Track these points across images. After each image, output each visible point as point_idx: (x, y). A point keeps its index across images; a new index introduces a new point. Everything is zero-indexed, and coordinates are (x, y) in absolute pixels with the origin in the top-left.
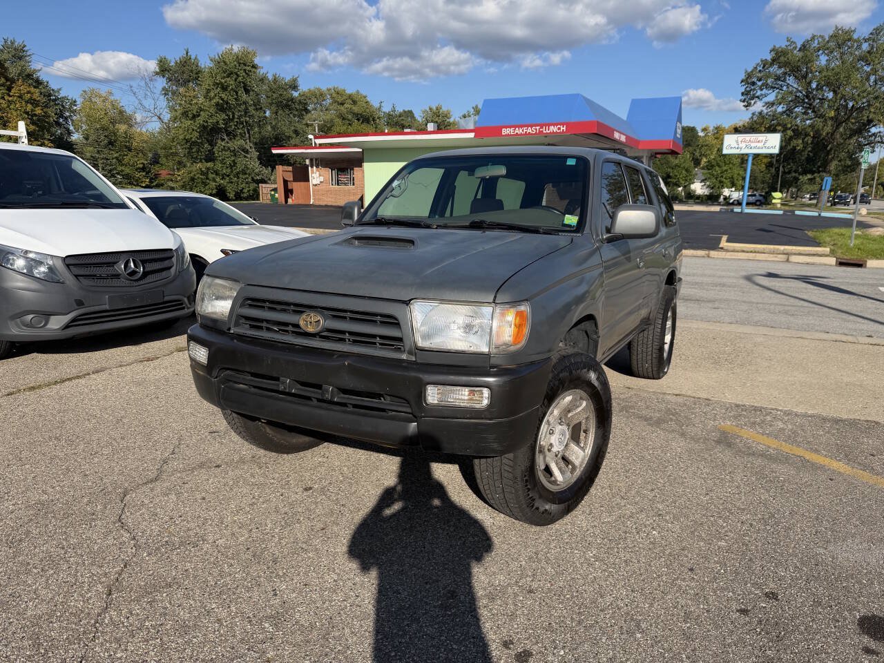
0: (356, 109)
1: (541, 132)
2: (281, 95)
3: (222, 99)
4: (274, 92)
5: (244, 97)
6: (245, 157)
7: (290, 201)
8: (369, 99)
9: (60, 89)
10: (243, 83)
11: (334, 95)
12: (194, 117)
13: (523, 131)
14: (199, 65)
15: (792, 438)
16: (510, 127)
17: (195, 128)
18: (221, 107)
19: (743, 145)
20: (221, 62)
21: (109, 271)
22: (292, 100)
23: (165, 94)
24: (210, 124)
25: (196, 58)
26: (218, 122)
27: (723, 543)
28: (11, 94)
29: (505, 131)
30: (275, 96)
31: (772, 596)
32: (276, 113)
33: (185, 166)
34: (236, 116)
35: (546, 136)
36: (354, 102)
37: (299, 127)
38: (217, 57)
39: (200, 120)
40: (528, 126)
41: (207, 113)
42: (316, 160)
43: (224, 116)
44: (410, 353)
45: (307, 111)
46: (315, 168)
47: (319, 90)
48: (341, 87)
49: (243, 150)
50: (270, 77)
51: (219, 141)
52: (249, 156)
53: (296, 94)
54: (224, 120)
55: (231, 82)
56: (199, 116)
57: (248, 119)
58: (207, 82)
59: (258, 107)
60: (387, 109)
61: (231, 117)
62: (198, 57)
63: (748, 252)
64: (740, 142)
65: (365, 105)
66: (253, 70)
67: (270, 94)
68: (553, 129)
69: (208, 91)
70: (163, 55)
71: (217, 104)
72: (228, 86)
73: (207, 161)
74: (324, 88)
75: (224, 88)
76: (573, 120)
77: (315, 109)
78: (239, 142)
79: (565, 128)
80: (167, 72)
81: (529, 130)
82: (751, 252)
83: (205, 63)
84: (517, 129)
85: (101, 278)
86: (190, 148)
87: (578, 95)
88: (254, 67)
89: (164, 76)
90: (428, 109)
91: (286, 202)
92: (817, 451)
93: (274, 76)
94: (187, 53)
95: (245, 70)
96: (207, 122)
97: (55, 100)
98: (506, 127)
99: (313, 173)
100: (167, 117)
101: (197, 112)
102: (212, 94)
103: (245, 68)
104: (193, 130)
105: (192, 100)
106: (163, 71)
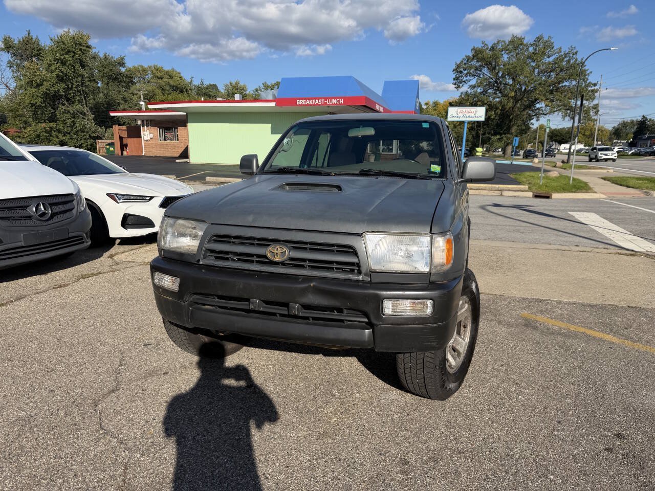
0: (172, 82)
1: (325, 104)
2: (111, 70)
3: (62, 72)
4: (105, 68)
5: (81, 70)
6: (83, 118)
7: (125, 153)
8: (182, 75)
10: (79, 59)
12: (38, 86)
13: (312, 102)
14: (40, 43)
15: (571, 320)
16: (303, 99)
17: (39, 95)
18: (61, 79)
19: (461, 115)
20: (60, 42)
21: (23, 213)
22: (121, 74)
23: (11, 67)
24: (51, 91)
25: (36, 38)
26: (58, 90)
27: (568, 401)
29: (299, 102)
30: (106, 70)
31: (620, 436)
32: (108, 84)
33: (30, 125)
34: (74, 86)
35: (329, 106)
36: (171, 77)
37: (127, 95)
38: (56, 38)
39: (43, 89)
40: (316, 99)
41: (49, 82)
42: (147, 121)
43: (63, 85)
44: (366, 275)
45: (133, 83)
46: (145, 127)
47: (142, 67)
48: (159, 65)
49: (81, 113)
50: (101, 55)
51: (60, 106)
52: (86, 118)
53: (123, 70)
54: (64, 89)
55: (69, 58)
56: (42, 85)
57: (84, 88)
58: (48, 58)
59: (92, 79)
60: (196, 82)
61: (70, 86)
62: (39, 38)
63: (474, 190)
64: (459, 113)
65: (179, 79)
66: (88, 49)
67: (101, 69)
68: (334, 101)
69: (50, 65)
70: (7, 35)
71: (58, 76)
72: (67, 61)
73: (50, 122)
74: (146, 66)
75: (63, 63)
76: (348, 95)
77: (139, 82)
78: (77, 107)
79: (342, 101)
80: (11, 49)
81: (317, 102)
82: (477, 189)
83: (46, 42)
84: (308, 100)
85: (14, 219)
86: (35, 111)
87: (350, 77)
88: (88, 47)
89: (9, 52)
90: (229, 84)
91: (122, 153)
92: (591, 328)
93: (105, 54)
94: (29, 34)
95: (81, 50)
96: (49, 90)
98: (300, 99)
99: (144, 131)
100: (13, 85)
101: (40, 82)
102: (53, 68)
103: (81, 47)
104: (38, 96)
105: (35, 72)
106: (8, 48)
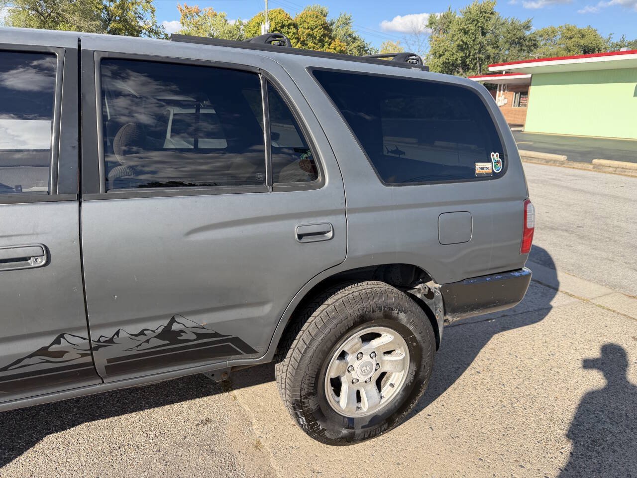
0: (583, 42)
2: (514, 35)
3: (463, 42)
4: (509, 33)
5: (481, 38)
8: (597, 32)
9: (371, 43)
10: (481, 27)
11: (565, 31)
12: (440, 56)
18: (461, 48)
20: (467, 12)
22: (524, 38)
24: (450, 61)
26: (456, 59)
28: (330, 47)
30: (510, 35)
34: (471, 54)
36: (583, 36)
38: (467, 9)
39: (443, 59)
41: (450, 52)
42: (504, 85)
43: (462, 54)
45: (535, 46)
47: (551, 28)
48: (573, 24)
53: (527, 33)
54: (461, 57)
55: (472, 27)
56: (444, 54)
57: (481, 55)
58: (454, 28)
59: (495, 46)
60: (615, 40)
61: (467, 55)
65: (592, 37)
66: (491, 16)
67: (506, 35)
69: (453, 36)
71: (458, 45)
72: (469, 31)
74: (556, 27)
75: (466, 33)
77: (545, 45)
80: (433, 24)
88: (493, 13)
89: (431, 28)
93: (513, 19)
94: (449, 10)
95: (485, 17)
96: (449, 59)
97: (367, 50)
99: (499, 96)
101: (443, 52)
102: (456, 38)
103: (485, 15)
104: (438, 66)
105: (440, 43)
106: (431, 24)
